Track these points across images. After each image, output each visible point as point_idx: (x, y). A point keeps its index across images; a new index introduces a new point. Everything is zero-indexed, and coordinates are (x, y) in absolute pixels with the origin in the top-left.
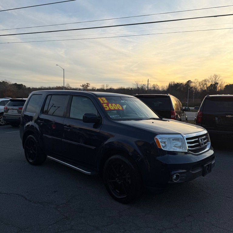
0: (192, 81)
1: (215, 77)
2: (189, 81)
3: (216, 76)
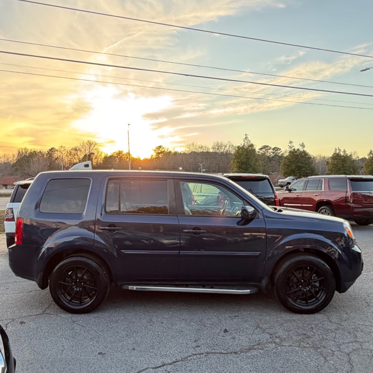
0: (57, 148)
1: (88, 144)
2: (52, 149)
3: (90, 144)
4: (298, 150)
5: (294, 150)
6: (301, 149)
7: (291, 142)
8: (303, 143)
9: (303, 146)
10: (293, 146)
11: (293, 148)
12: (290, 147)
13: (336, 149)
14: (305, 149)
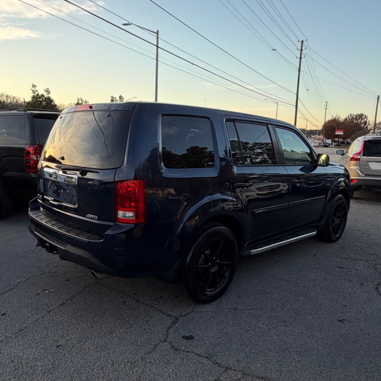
4: (43, 96)
5: (38, 95)
6: (46, 95)
7: (34, 86)
8: (48, 89)
9: (48, 91)
10: (37, 91)
11: (36, 93)
12: (33, 91)
13: (78, 99)
14: (50, 95)
